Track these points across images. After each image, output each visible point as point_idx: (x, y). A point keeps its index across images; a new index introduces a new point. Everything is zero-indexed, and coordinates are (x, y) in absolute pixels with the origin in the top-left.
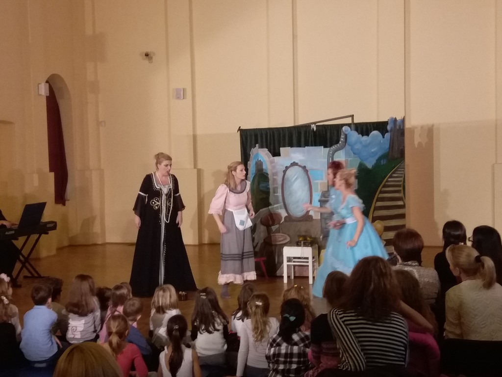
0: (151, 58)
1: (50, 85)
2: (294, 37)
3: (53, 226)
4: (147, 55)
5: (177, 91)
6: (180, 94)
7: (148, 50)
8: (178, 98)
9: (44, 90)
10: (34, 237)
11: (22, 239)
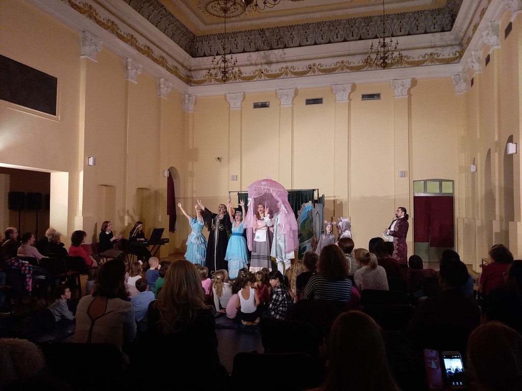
0: (221, 160)
1: (170, 172)
2: (292, 151)
3: (167, 241)
4: (219, 159)
5: (233, 176)
6: (235, 178)
7: (219, 156)
8: (233, 180)
9: (166, 174)
10: (157, 246)
11: (151, 247)
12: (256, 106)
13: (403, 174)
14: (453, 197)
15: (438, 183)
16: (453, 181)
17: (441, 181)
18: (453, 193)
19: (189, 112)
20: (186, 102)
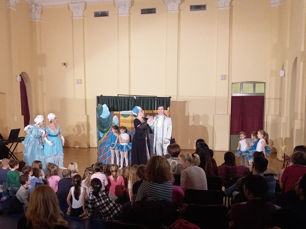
0: (66, 66)
1: (21, 77)
4: (64, 64)
5: (78, 80)
6: (79, 82)
7: (65, 62)
8: (78, 84)
9: (19, 79)
10: (15, 144)
11: (10, 145)
12: (97, 15)
13: (223, 78)
14: (264, 96)
15: (252, 84)
16: (264, 83)
17: (254, 83)
18: (264, 94)
19: (36, 21)
20: (33, 11)
